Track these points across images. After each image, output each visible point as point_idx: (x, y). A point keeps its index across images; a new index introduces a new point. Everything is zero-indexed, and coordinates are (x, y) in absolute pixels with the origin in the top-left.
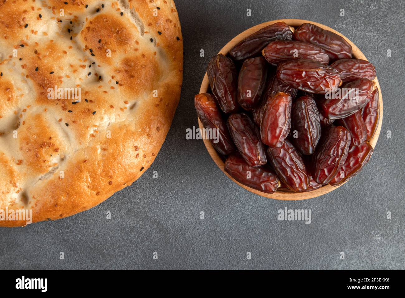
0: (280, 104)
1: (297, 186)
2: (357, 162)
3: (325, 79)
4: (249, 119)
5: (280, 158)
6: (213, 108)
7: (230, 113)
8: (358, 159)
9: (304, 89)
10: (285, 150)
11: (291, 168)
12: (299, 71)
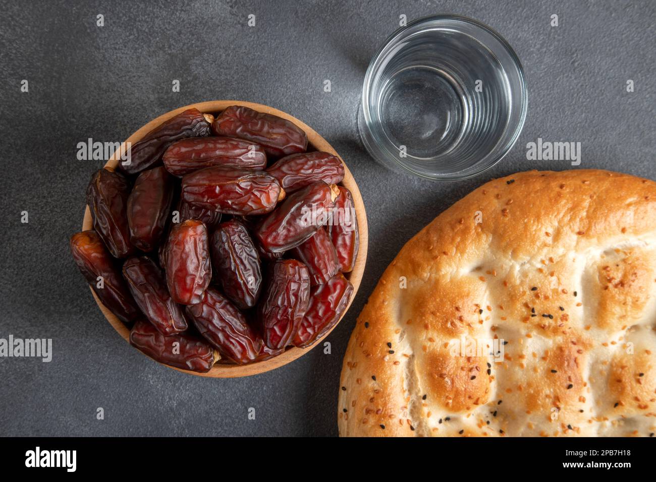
0: (185, 240)
1: (239, 356)
2: (328, 309)
3: (253, 194)
4: (154, 264)
5: (204, 319)
6: (97, 253)
7: (123, 259)
8: (329, 304)
9: (224, 211)
10: (209, 306)
11: (223, 331)
12: (210, 186)
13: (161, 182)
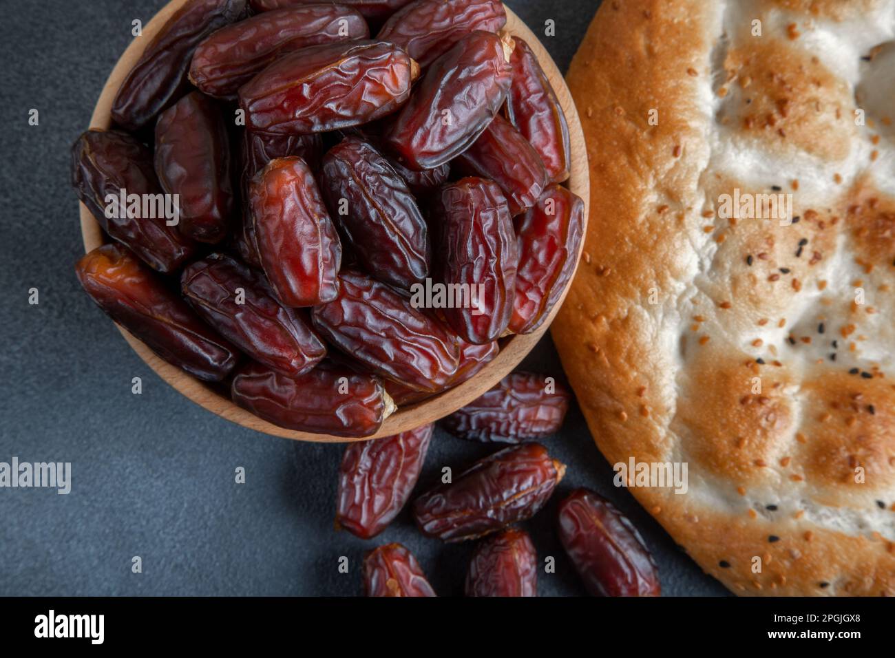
0: (281, 192)
1: (427, 374)
2: (551, 248)
3: (367, 79)
4: (233, 262)
5: (351, 325)
6: (132, 276)
7: (178, 267)
8: (552, 239)
9: (328, 127)
10: (351, 299)
11: (390, 337)
12: (292, 90)
13: (199, 118)
